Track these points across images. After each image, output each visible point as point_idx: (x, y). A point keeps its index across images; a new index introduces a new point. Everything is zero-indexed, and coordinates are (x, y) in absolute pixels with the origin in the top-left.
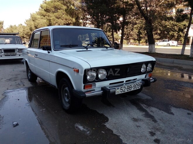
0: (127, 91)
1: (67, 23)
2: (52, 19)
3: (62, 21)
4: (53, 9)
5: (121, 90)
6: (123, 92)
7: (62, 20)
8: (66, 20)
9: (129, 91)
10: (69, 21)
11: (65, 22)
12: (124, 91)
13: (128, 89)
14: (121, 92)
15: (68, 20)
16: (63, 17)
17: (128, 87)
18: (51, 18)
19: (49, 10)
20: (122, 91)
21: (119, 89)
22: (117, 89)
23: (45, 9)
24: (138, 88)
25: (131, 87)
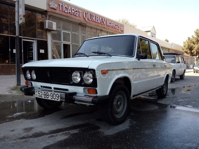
0: (44, 97)
6: (40, 97)
17: (45, 94)
22: (36, 91)
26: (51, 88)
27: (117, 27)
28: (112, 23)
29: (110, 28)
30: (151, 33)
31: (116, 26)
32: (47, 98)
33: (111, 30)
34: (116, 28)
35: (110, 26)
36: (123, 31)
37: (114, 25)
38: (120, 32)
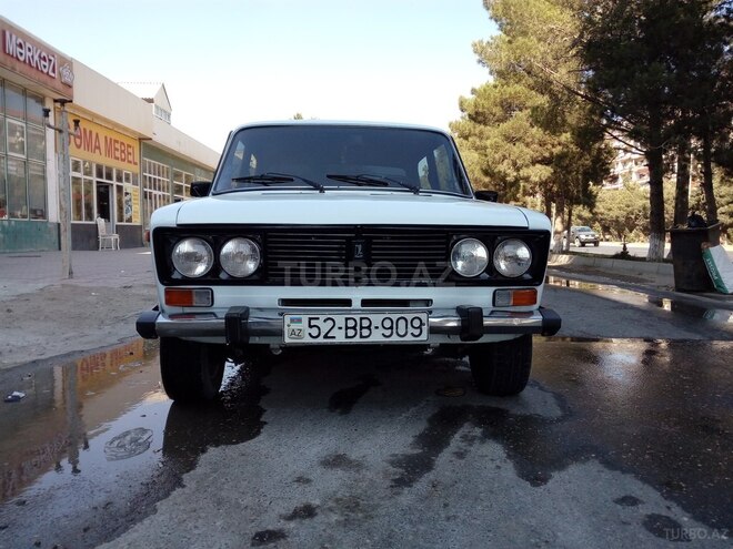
0: (347, 337)
1: (547, 155)
2: (491, 145)
3: (526, 150)
4: (498, 111)
5: (310, 326)
6: (321, 340)
7: (527, 145)
8: (542, 144)
9: (357, 340)
10: (554, 150)
11: (538, 154)
12: (326, 337)
13: (351, 332)
14: (314, 337)
15: (549, 146)
16: (533, 137)
17: (351, 323)
18: (488, 143)
19: (483, 114)
20: (315, 332)
21: (299, 321)
22: (292, 321)
23: (473, 113)
24: (409, 338)
25: (366, 323)
26: (348, 302)
27: (47, 64)
28: (28, 45)
29: (19, 67)
30: (157, 107)
31: (43, 62)
32: (361, 337)
33: (22, 74)
34: (45, 71)
35: (22, 59)
36: (70, 87)
37: (36, 58)
38: (60, 87)
